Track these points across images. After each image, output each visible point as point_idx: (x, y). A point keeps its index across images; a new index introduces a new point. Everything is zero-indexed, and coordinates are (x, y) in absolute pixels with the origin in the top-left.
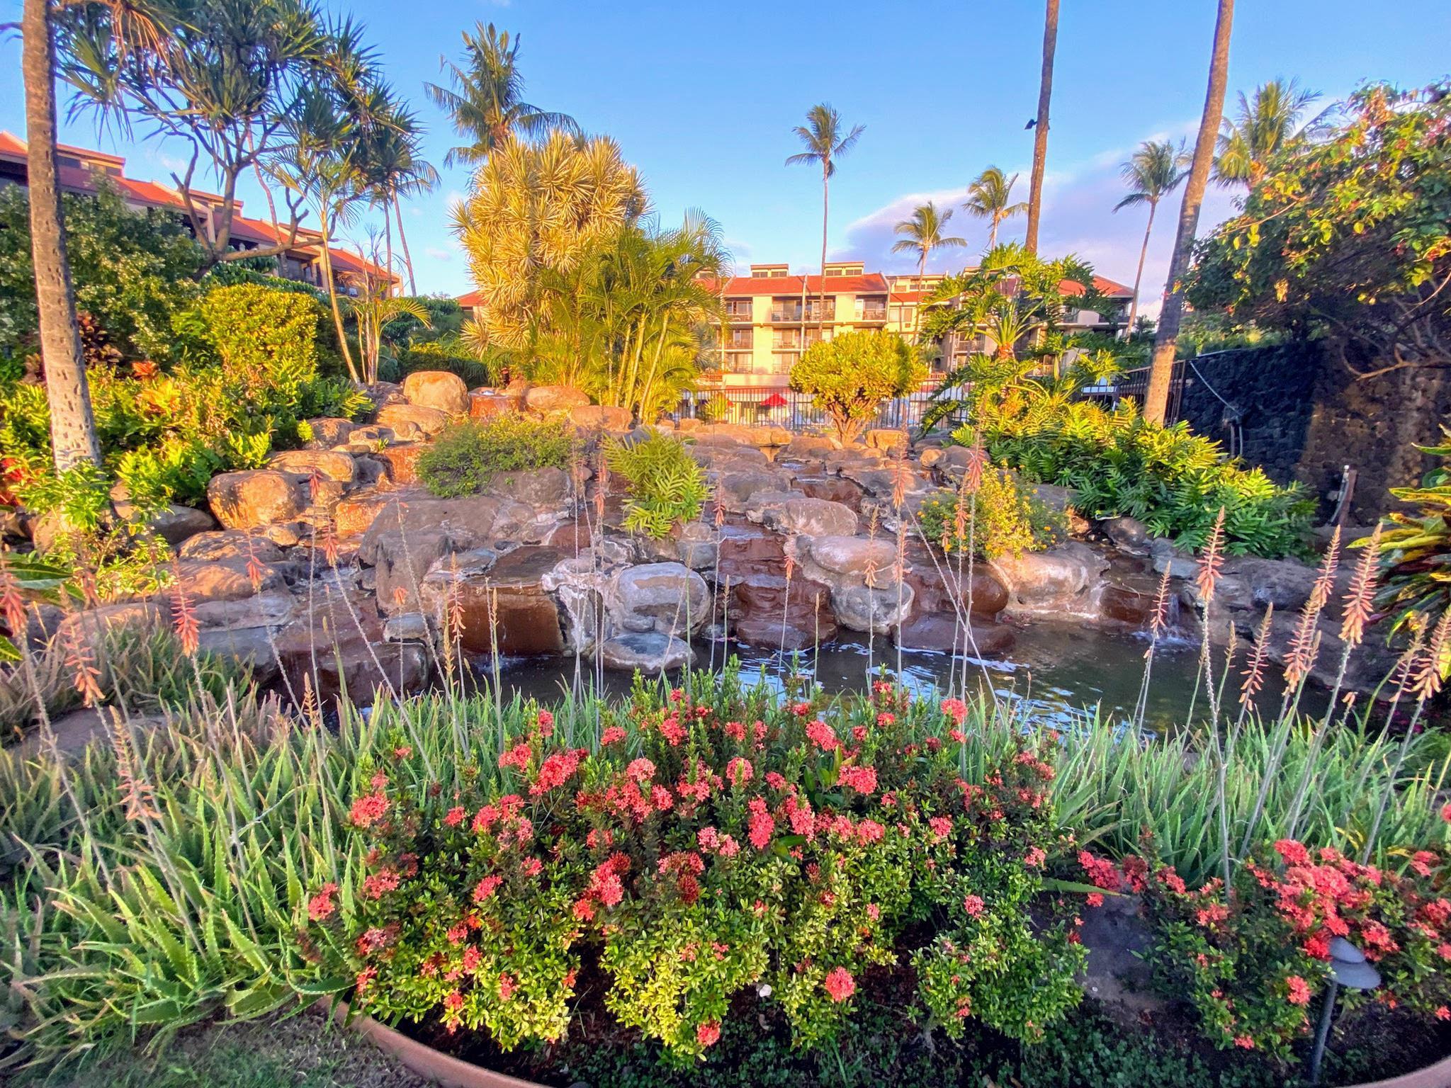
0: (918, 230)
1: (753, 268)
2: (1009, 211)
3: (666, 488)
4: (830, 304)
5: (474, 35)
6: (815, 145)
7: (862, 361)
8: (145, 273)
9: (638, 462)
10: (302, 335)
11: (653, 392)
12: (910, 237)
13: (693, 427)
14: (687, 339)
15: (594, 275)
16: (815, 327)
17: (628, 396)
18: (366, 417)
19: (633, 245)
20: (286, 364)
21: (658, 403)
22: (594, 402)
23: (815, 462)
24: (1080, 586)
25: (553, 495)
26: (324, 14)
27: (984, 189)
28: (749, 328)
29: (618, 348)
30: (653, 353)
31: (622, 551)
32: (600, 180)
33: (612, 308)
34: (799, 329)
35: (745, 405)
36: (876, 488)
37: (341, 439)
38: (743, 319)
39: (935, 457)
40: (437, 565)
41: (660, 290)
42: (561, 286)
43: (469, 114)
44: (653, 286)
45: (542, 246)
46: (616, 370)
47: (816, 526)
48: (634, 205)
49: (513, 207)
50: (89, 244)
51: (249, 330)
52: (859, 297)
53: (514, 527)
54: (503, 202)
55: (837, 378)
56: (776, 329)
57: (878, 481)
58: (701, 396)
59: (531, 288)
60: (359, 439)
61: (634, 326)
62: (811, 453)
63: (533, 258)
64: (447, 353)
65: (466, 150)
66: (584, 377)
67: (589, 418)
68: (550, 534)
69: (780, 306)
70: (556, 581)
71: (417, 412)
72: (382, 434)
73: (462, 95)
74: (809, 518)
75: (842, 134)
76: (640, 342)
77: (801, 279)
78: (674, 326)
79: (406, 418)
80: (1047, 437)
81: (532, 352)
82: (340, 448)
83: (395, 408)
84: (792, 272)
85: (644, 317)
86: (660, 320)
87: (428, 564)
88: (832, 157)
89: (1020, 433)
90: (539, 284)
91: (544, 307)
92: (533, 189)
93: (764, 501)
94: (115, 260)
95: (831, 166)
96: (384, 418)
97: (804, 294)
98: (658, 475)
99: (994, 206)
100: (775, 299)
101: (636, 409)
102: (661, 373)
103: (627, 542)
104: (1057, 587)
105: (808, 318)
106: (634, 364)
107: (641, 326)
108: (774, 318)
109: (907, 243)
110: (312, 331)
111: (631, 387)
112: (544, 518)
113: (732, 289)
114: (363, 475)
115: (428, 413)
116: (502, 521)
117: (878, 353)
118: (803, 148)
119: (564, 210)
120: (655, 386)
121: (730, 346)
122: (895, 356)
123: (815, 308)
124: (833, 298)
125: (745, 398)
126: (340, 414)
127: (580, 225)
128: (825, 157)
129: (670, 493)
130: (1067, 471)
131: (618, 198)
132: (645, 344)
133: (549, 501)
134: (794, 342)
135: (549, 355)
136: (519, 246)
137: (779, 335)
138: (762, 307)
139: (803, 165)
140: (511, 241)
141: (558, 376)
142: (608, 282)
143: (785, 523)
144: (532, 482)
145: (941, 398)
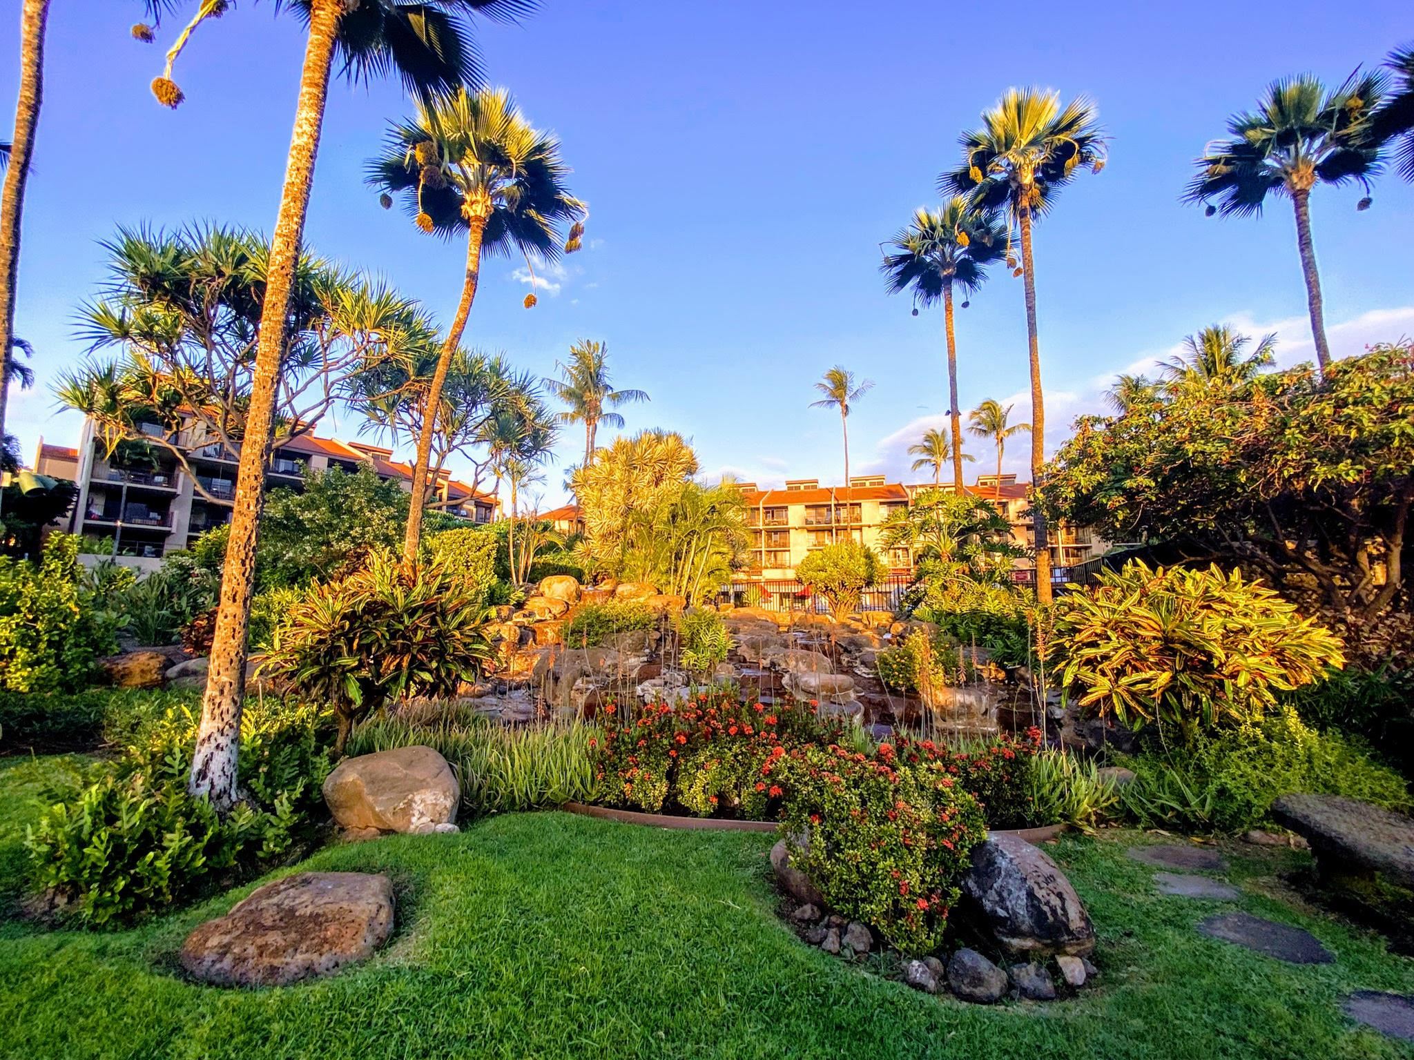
0: (929, 450)
1: (788, 483)
2: (1009, 431)
3: (706, 640)
4: (857, 509)
5: (577, 347)
6: (833, 394)
7: (840, 563)
8: (388, 519)
9: (689, 626)
10: (489, 555)
11: (701, 585)
12: (924, 456)
13: (729, 609)
14: (725, 550)
15: (665, 515)
16: (845, 529)
17: (683, 589)
18: (520, 605)
19: (690, 496)
20: (480, 573)
21: (704, 592)
22: (660, 592)
23: (814, 631)
24: (983, 710)
25: (637, 648)
26: (511, 370)
27: (983, 415)
28: (787, 531)
29: (678, 557)
30: (701, 559)
31: (679, 677)
32: (670, 458)
33: (676, 533)
34: (830, 531)
35: (784, 596)
36: (852, 648)
37: (509, 618)
38: (779, 523)
39: (901, 629)
40: (579, 681)
41: (706, 520)
42: (645, 522)
43: (570, 395)
44: (702, 518)
45: (634, 497)
46: (676, 571)
47: (802, 666)
48: (691, 469)
49: (617, 475)
50: (360, 503)
51: (461, 554)
52: (881, 503)
53: (615, 666)
54: (611, 473)
55: (823, 575)
56: (809, 531)
57: (852, 642)
58: (739, 588)
59: (625, 522)
60: (518, 617)
61: (689, 543)
62: (812, 626)
63: (626, 505)
64: (556, 562)
65: (566, 415)
66: (654, 576)
67: (658, 602)
68: (636, 671)
69: (813, 512)
70: (643, 690)
71: (550, 601)
72: (531, 614)
73: (568, 384)
74: (797, 661)
75: (855, 384)
76: (692, 553)
77: (830, 491)
78: (716, 542)
79: (543, 605)
80: (974, 612)
81: (622, 561)
82: (509, 623)
83: (536, 599)
84: (822, 485)
85: (696, 537)
86: (706, 538)
87: (575, 680)
88: (847, 401)
89: (958, 611)
90: (630, 520)
91: (631, 533)
92: (630, 466)
93: (771, 653)
94: (372, 511)
95: (847, 407)
96: (529, 606)
97: (833, 502)
98: (702, 632)
99: (994, 428)
100: (807, 507)
101: (688, 597)
102: (706, 572)
103: (683, 674)
104: (967, 711)
105: (838, 521)
106: (688, 566)
107: (694, 543)
108: (807, 522)
109: (922, 462)
110: (494, 553)
111: (685, 583)
112: (633, 661)
113: (769, 500)
114: (522, 640)
115: (557, 602)
116: (609, 662)
117: (851, 557)
118: (824, 397)
119: (648, 476)
120: (702, 581)
121: (769, 546)
122: (863, 560)
123: (843, 513)
124: (859, 505)
125: (784, 589)
126: (507, 602)
127: (657, 485)
128: (841, 402)
129: (707, 643)
130: (989, 636)
131: (681, 467)
132: (695, 554)
133: (636, 650)
134: (827, 542)
135: (632, 563)
136: (619, 499)
137: (812, 536)
138: (796, 514)
139: (825, 410)
140: (614, 495)
141: (636, 576)
142: (674, 517)
143: (783, 666)
144: (628, 639)
145: (913, 588)
